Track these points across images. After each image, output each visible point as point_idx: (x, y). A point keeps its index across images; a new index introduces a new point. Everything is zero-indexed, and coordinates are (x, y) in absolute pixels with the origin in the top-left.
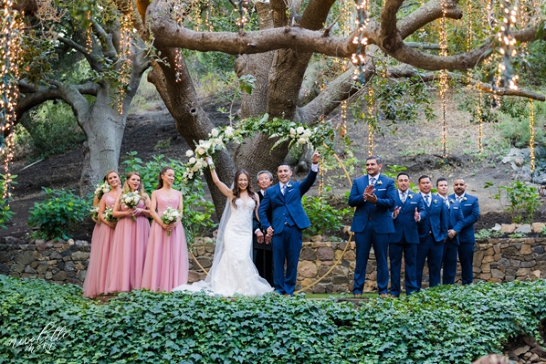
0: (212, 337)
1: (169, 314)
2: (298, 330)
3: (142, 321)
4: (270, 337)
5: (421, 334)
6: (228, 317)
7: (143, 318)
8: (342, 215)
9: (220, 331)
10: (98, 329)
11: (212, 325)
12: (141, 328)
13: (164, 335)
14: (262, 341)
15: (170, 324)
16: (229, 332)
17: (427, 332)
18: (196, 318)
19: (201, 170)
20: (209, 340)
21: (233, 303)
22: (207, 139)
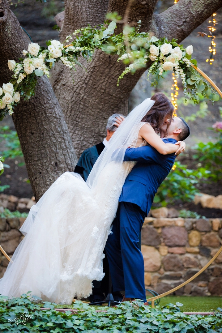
8: (197, 178)
19: (10, 107)
21: (75, 317)
22: (19, 59)
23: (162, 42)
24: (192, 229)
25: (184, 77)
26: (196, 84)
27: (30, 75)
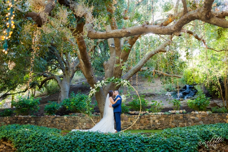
0: (102, 148)
1: (87, 140)
2: (131, 145)
3: (77, 142)
4: (122, 148)
5: (172, 146)
6: (107, 141)
7: (78, 141)
9: (104, 145)
10: (62, 145)
11: (102, 144)
12: (77, 145)
13: (85, 147)
14: (119, 149)
15: (87, 143)
16: (108, 146)
17: (174, 145)
18: (96, 141)
19: (95, 93)
20: (101, 149)
21: (108, 135)
22: (96, 84)
23: (123, 80)
24: (129, 117)
25: (128, 87)
27: (98, 87)
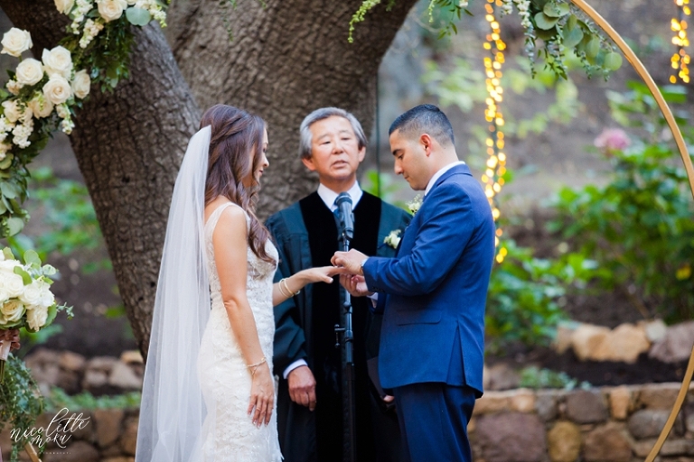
8: (561, 281)
19: (65, 112)
24: (557, 416)
25: (526, 8)
26: (558, 28)
27: (115, 23)
